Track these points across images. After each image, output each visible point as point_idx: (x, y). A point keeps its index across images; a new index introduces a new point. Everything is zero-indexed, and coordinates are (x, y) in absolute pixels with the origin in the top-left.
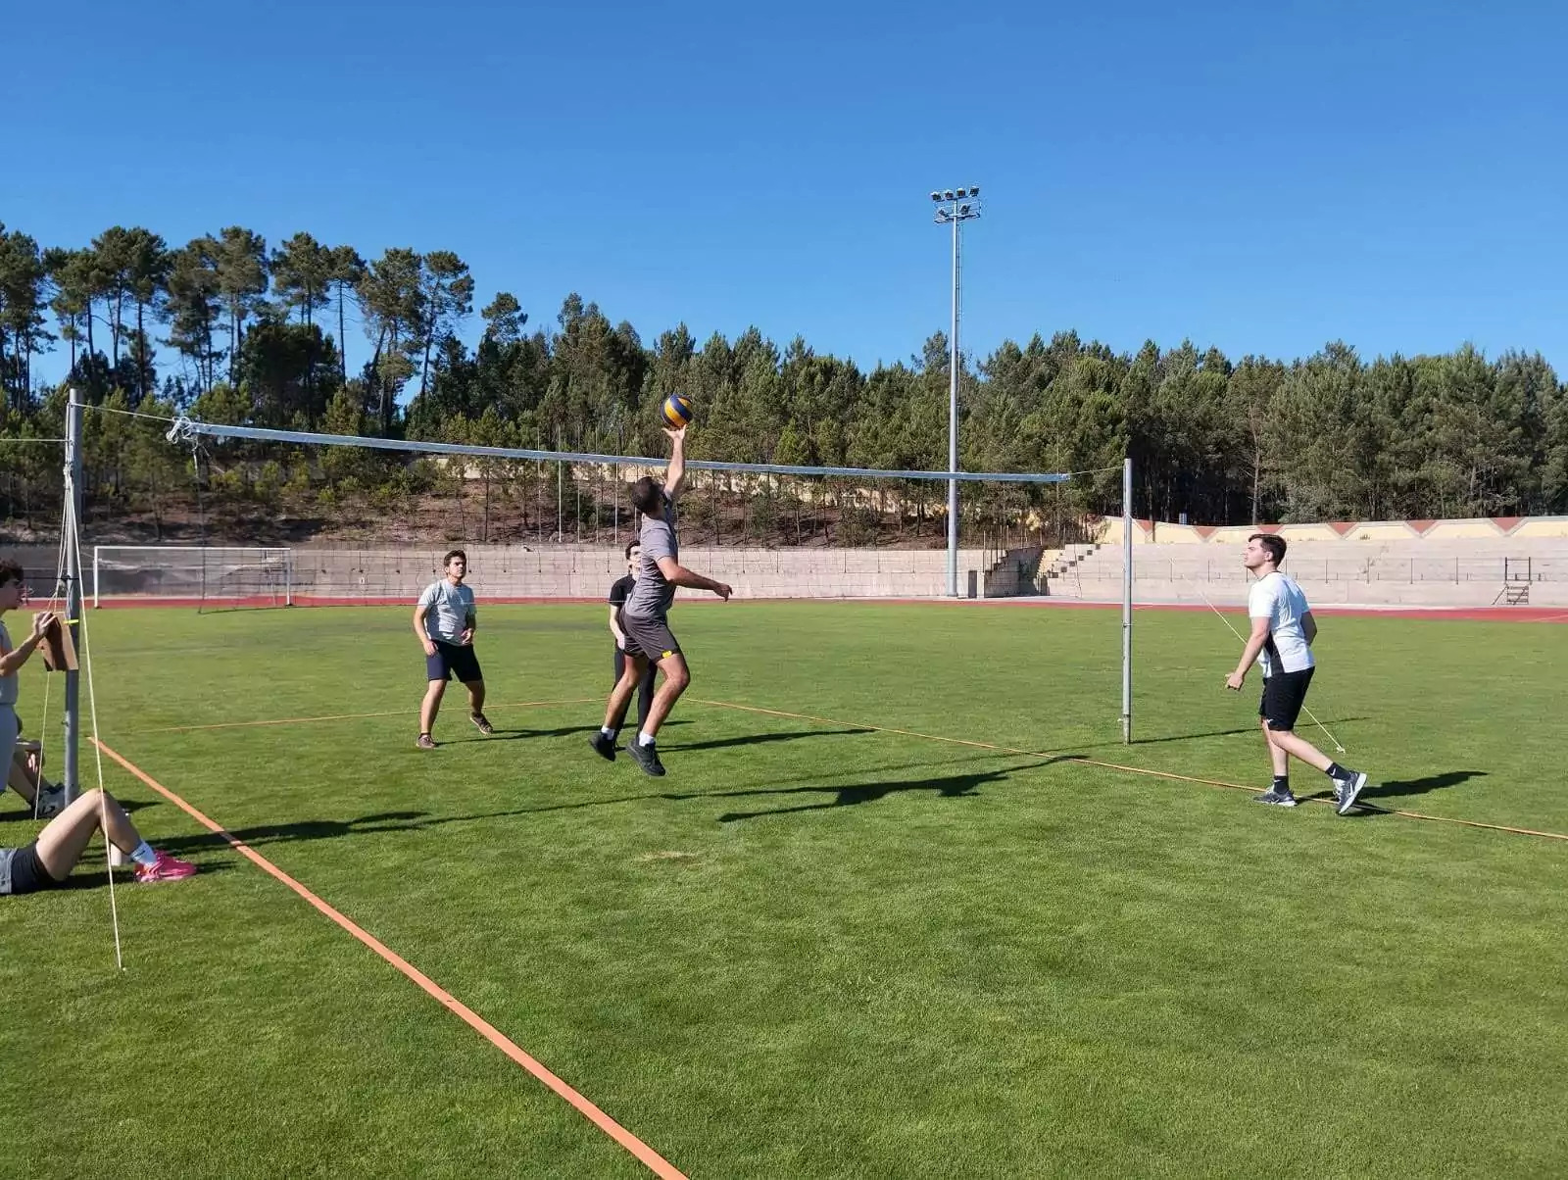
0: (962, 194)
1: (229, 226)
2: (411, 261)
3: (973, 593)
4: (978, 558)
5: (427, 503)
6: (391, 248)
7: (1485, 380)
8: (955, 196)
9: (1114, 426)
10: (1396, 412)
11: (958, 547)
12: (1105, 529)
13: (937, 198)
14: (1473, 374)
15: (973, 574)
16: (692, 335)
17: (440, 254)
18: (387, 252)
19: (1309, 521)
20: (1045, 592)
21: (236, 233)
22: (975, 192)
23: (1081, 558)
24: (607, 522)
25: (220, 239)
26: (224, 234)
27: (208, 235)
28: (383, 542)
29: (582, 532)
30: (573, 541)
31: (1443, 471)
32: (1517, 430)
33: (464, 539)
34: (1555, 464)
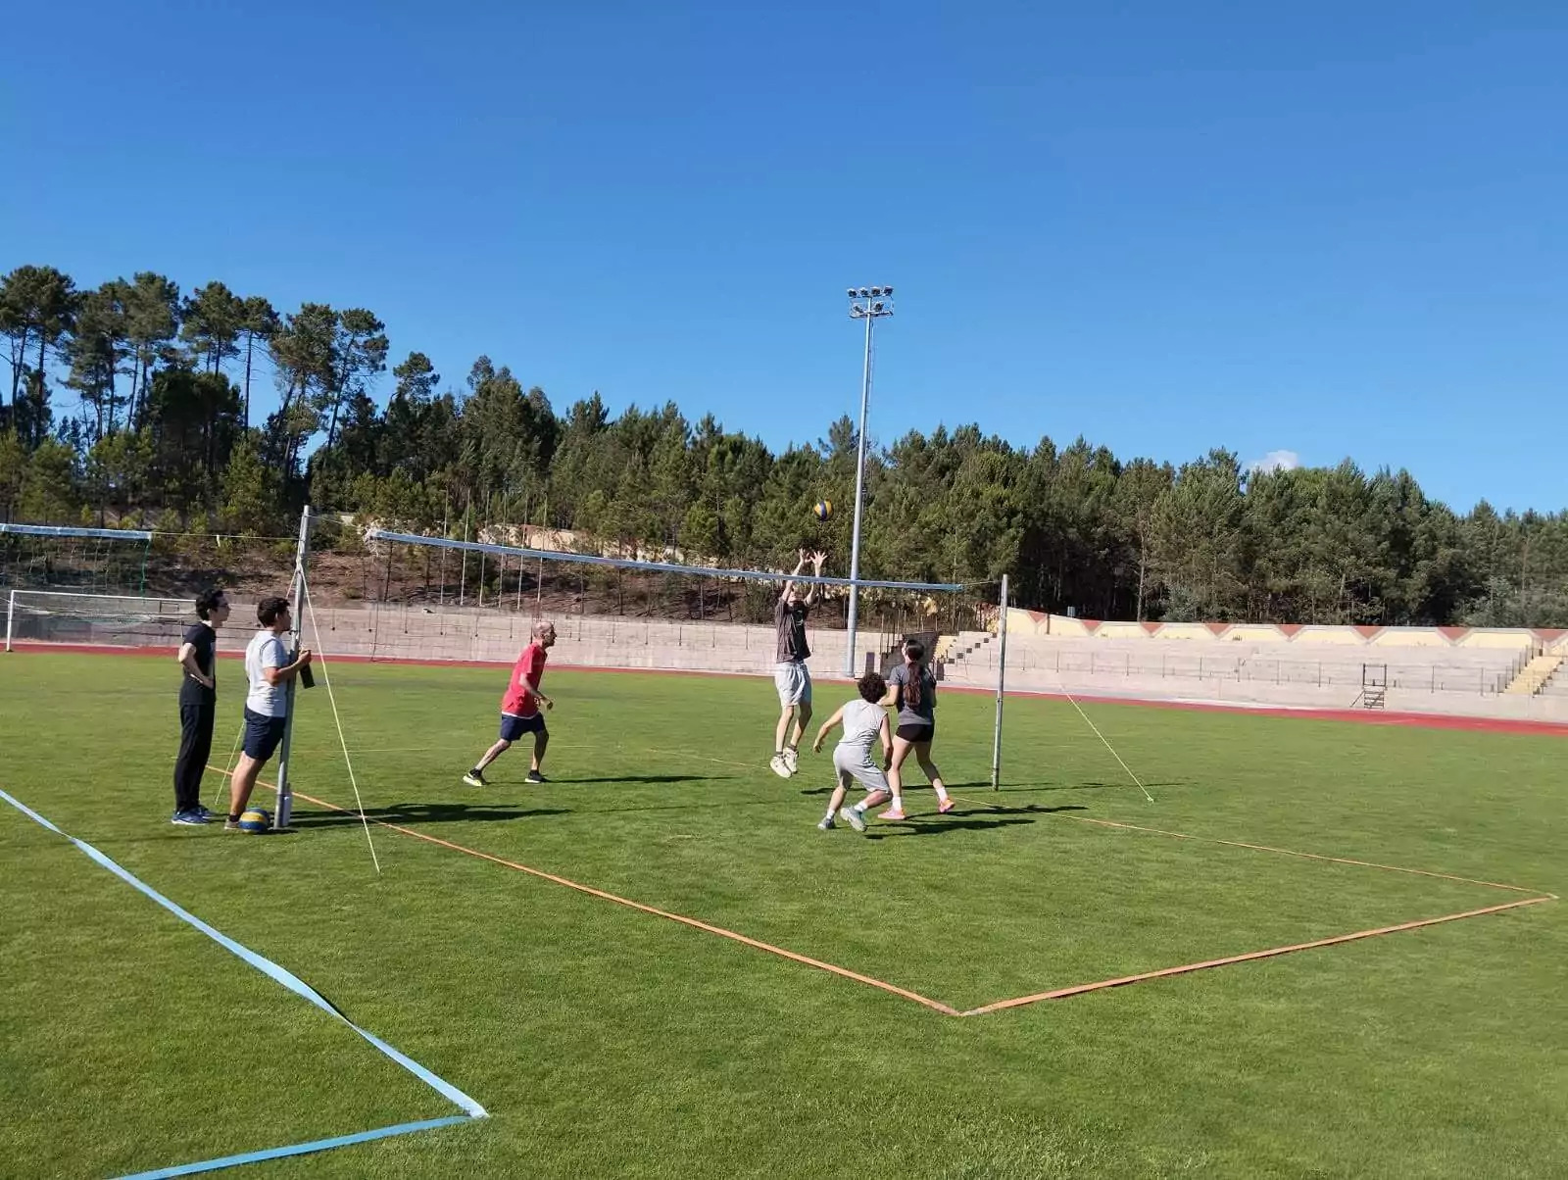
0: (876, 292)
1: (143, 271)
2: (329, 317)
4: (876, 641)
5: (328, 559)
6: (307, 303)
7: (1364, 496)
8: (870, 294)
9: (1010, 518)
10: (1277, 521)
11: (856, 629)
13: (853, 294)
14: (1354, 489)
15: (870, 655)
16: (605, 404)
17: (357, 311)
18: (303, 306)
19: (1187, 620)
21: (151, 279)
22: (889, 291)
23: (978, 645)
24: (511, 587)
25: (132, 283)
26: (138, 278)
27: (121, 279)
29: (485, 596)
30: (476, 605)
31: (1315, 579)
32: (1385, 545)
33: (366, 599)
34: (1419, 578)
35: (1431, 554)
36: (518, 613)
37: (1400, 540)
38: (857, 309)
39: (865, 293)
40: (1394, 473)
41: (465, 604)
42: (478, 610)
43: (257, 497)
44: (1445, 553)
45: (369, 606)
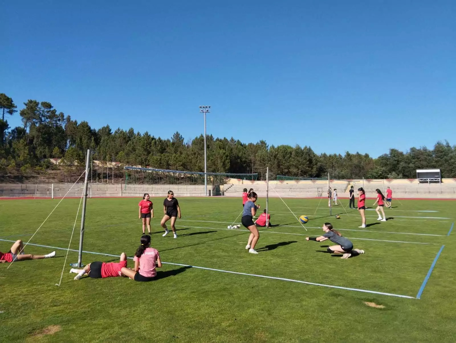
0: (206, 107)
2: (36, 103)
3: (210, 195)
4: (210, 187)
5: (49, 171)
7: (302, 152)
8: (205, 107)
9: (227, 157)
10: (284, 157)
11: (207, 185)
12: (229, 181)
13: (201, 107)
14: (300, 151)
15: (210, 191)
16: (110, 128)
17: (45, 102)
19: (273, 180)
20: (223, 195)
22: (209, 107)
23: (230, 187)
24: (105, 177)
28: (41, 182)
29: (98, 180)
30: (96, 182)
31: (294, 170)
32: (308, 162)
33: (64, 182)
34: (315, 169)
35: (316, 164)
36: (108, 184)
37: (310, 161)
38: (202, 111)
39: (204, 107)
40: (308, 147)
41: (93, 182)
42: (97, 184)
43: (28, 155)
44: (319, 164)
45: (66, 184)
